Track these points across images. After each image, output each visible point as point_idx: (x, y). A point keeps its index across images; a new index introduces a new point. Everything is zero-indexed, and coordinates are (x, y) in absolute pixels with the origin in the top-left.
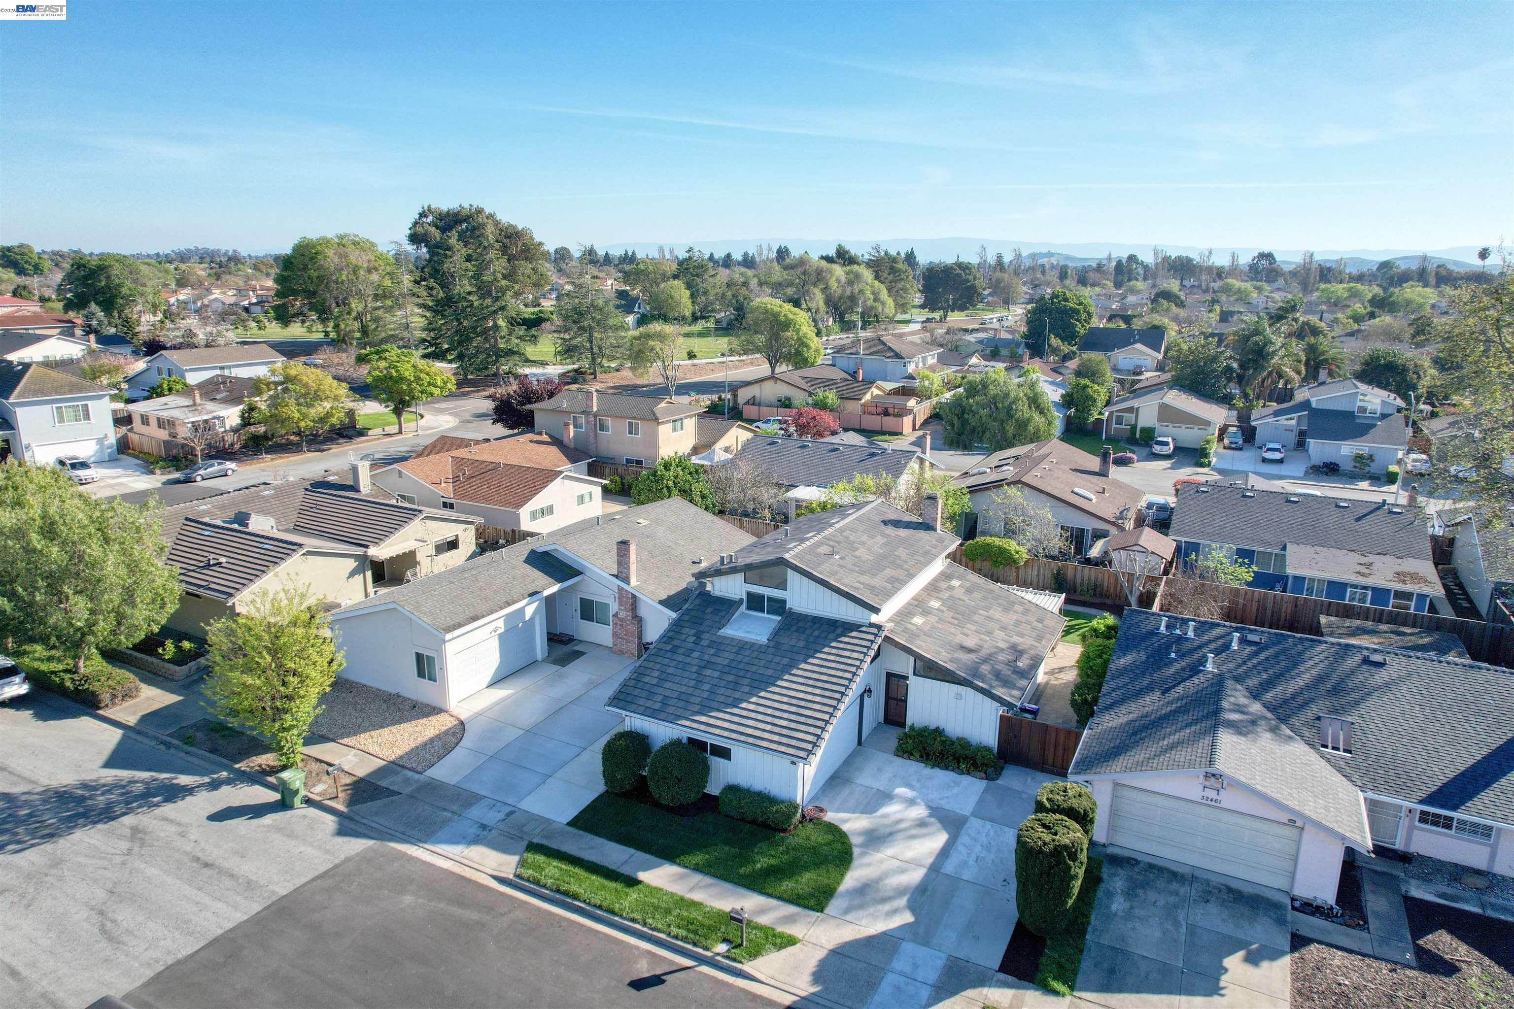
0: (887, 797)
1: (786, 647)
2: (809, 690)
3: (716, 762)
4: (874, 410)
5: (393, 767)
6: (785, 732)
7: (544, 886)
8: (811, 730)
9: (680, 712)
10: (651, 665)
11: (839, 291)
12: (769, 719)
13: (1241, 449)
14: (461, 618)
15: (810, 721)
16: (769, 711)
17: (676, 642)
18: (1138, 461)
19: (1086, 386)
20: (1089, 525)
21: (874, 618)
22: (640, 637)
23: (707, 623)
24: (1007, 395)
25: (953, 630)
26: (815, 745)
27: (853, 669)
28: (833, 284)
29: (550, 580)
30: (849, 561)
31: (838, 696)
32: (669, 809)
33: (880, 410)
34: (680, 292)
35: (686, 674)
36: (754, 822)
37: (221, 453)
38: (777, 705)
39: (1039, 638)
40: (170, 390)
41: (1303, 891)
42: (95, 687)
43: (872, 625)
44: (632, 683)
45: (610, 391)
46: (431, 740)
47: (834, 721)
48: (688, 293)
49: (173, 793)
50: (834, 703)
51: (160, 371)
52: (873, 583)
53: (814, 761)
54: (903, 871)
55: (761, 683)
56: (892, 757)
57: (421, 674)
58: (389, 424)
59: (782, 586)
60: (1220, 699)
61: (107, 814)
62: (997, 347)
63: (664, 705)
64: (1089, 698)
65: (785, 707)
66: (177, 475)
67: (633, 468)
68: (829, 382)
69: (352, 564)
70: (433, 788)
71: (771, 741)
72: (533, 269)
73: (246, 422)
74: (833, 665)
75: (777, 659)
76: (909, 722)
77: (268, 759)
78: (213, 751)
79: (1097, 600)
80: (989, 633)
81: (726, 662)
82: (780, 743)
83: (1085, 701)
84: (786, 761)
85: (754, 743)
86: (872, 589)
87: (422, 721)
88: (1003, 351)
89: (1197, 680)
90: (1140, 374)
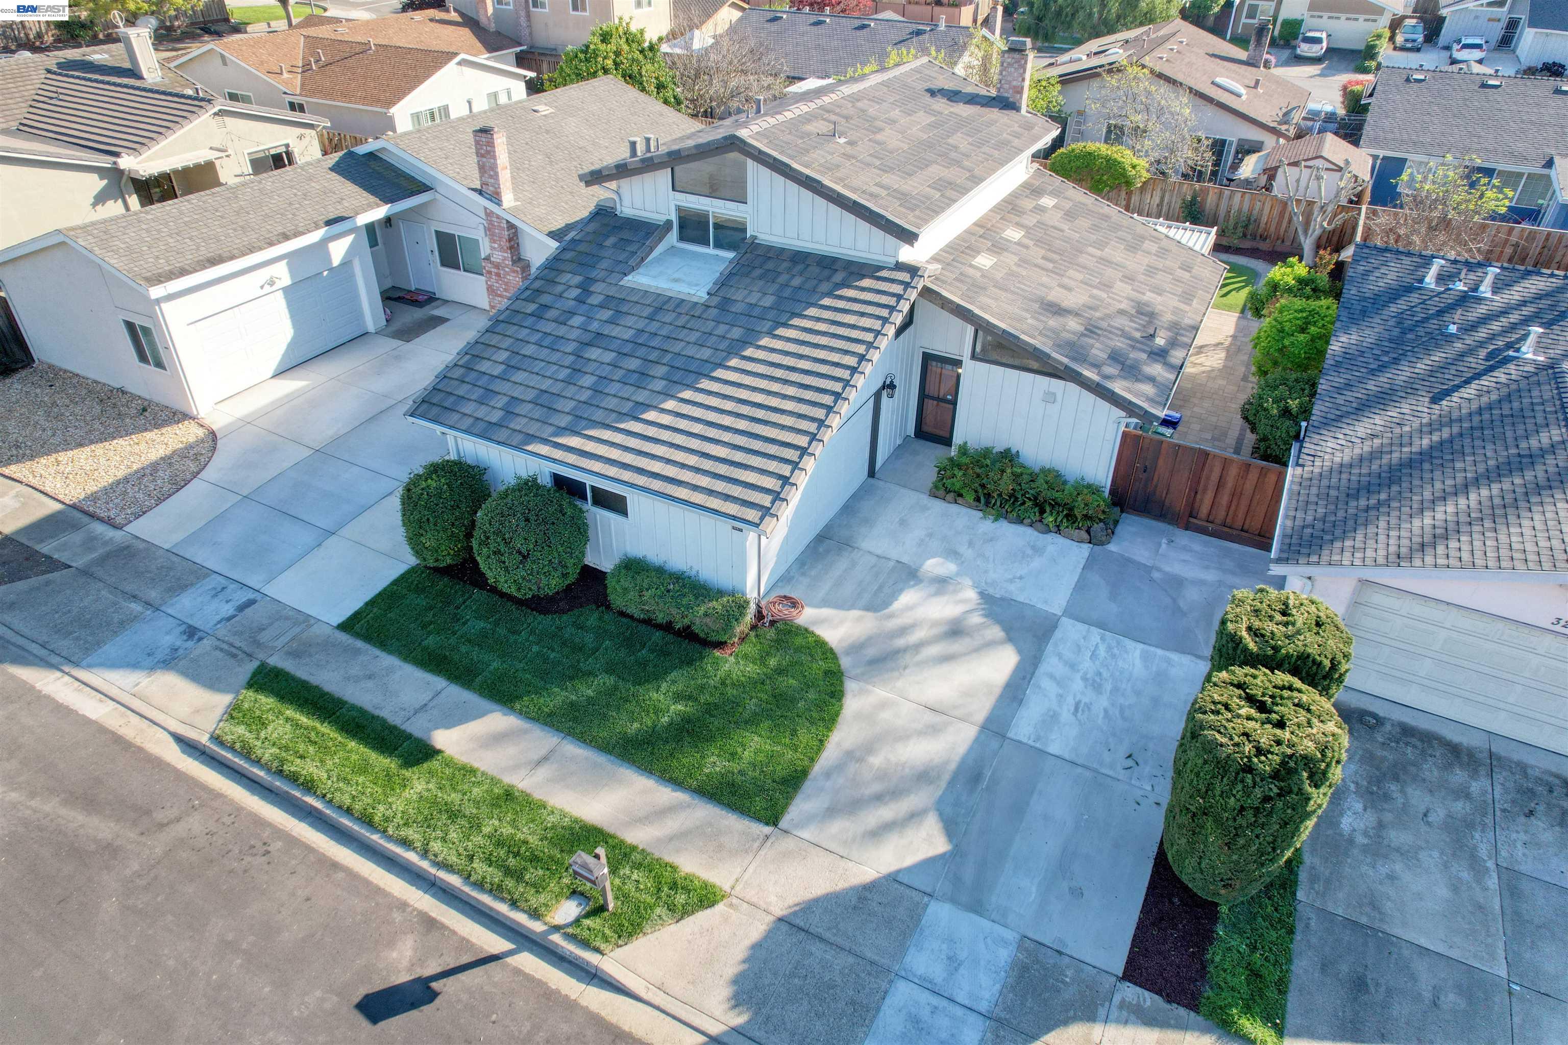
1: (738, 308)
2: (776, 387)
6: (723, 469)
7: (258, 762)
8: (772, 466)
9: (533, 428)
10: (495, 340)
12: (695, 444)
13: (1418, 50)
14: (188, 259)
15: (772, 449)
16: (697, 428)
17: (545, 299)
18: (1275, 66)
20: (1236, 132)
21: (907, 254)
23: (604, 264)
25: (1045, 279)
26: (777, 497)
27: (861, 349)
29: (372, 199)
30: (863, 150)
31: (828, 400)
32: (519, 602)
35: (555, 357)
36: (667, 627)
38: (712, 416)
39: (1187, 297)
43: (899, 267)
44: (458, 373)
46: (154, 467)
47: (817, 449)
50: (820, 413)
52: (905, 188)
53: (778, 527)
54: (933, 730)
55: (688, 373)
56: (925, 500)
59: (739, 194)
63: (509, 413)
64: (1293, 404)
65: (727, 421)
69: (96, 183)
71: (695, 488)
74: (823, 341)
75: (721, 329)
76: (958, 438)
79: (1247, 244)
80: (1107, 286)
81: (628, 334)
82: (711, 492)
83: (1286, 411)
85: (665, 490)
86: (903, 198)
87: (148, 435)
89: (1502, 376)
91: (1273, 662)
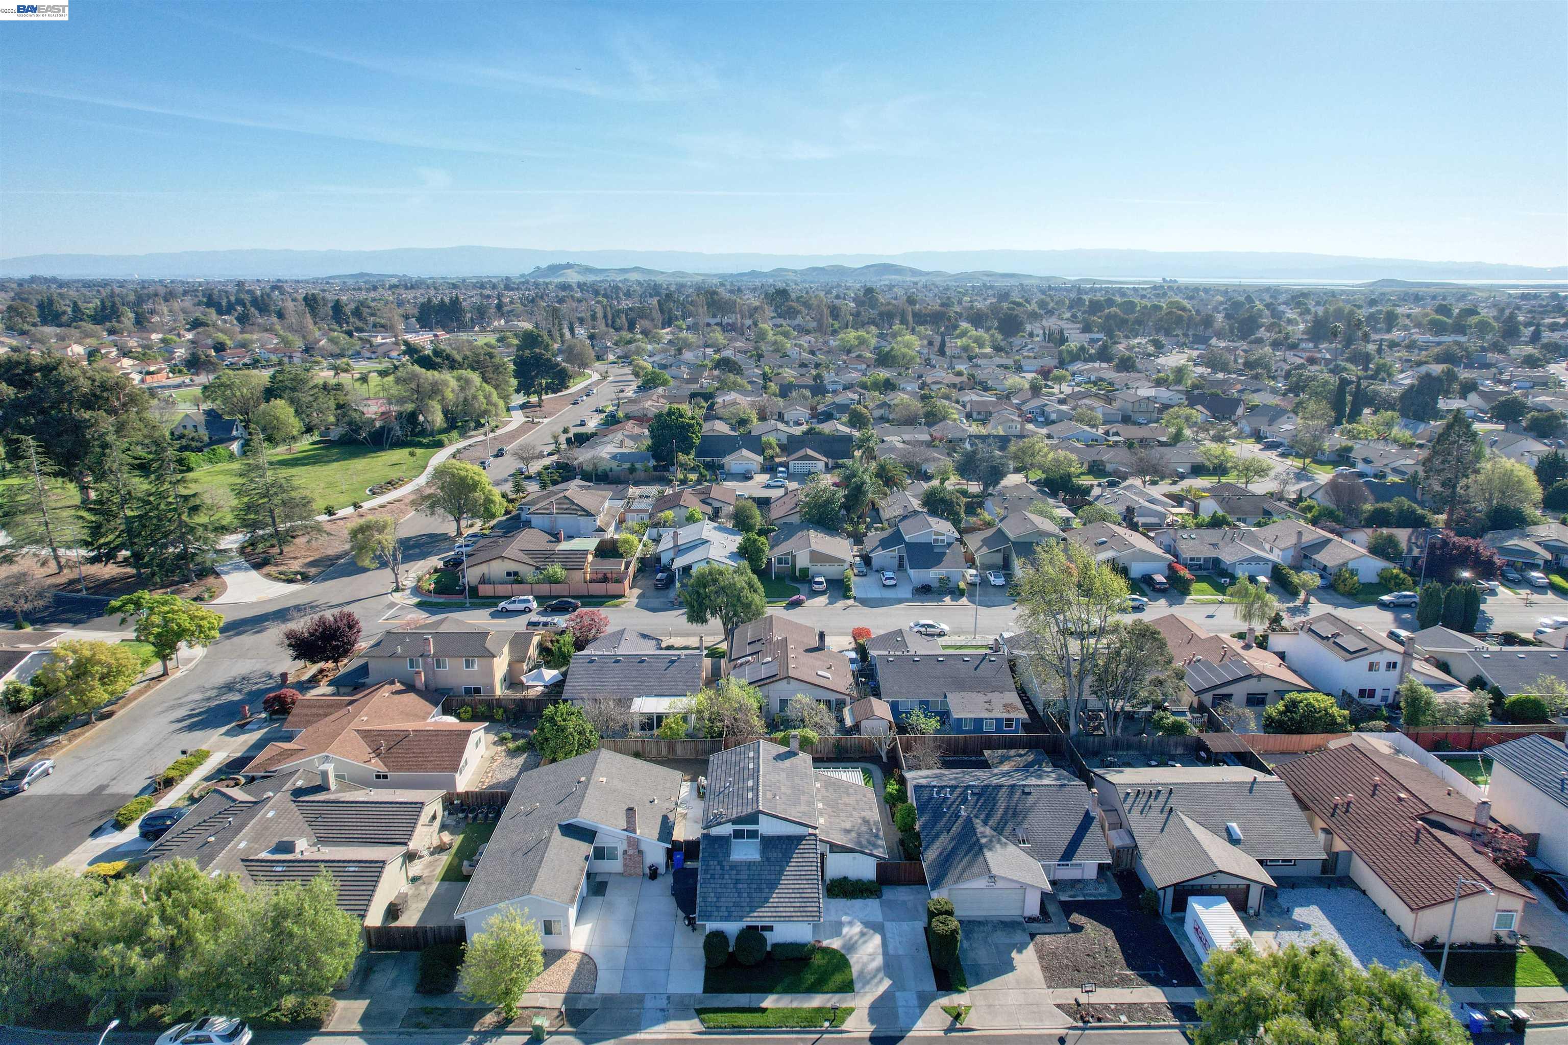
0: (840, 924)
1: (772, 859)
2: (800, 882)
3: (767, 934)
4: (595, 577)
5: (572, 997)
6: (801, 909)
7: (723, 1029)
8: (813, 904)
9: (740, 914)
10: (706, 890)
11: (453, 400)
12: (788, 905)
13: (868, 575)
14: (570, 891)
15: (810, 900)
16: (786, 900)
17: (711, 872)
18: (807, 599)
19: (751, 541)
21: (811, 831)
22: (644, 863)
23: (722, 852)
25: (837, 819)
26: (819, 912)
27: (816, 864)
28: (450, 395)
29: (587, 845)
30: (783, 799)
31: (816, 881)
32: (753, 967)
33: (600, 576)
34: (284, 411)
35: (729, 890)
36: (794, 959)
37: (14, 752)
38: (787, 896)
39: (871, 809)
41: (1028, 913)
42: (313, 1014)
43: (810, 835)
44: (703, 904)
45: (314, 570)
46: (578, 972)
48: (292, 410)
50: (816, 886)
52: (803, 810)
54: (873, 960)
55: (773, 885)
56: (828, 900)
57: (548, 932)
58: (151, 666)
59: (758, 824)
60: (974, 832)
62: (632, 465)
63: (729, 912)
65: (793, 895)
68: (548, 554)
70: (609, 999)
71: (798, 916)
73: (15, 706)
74: (804, 864)
75: (772, 868)
76: (828, 877)
77: (491, 1018)
78: (445, 1026)
79: (860, 755)
80: (851, 816)
81: (746, 877)
82: (802, 916)
84: (806, 924)
85: (788, 919)
86: (804, 818)
87: (561, 961)
88: (637, 466)
89: (959, 822)
90: (751, 478)
91: (941, 913)
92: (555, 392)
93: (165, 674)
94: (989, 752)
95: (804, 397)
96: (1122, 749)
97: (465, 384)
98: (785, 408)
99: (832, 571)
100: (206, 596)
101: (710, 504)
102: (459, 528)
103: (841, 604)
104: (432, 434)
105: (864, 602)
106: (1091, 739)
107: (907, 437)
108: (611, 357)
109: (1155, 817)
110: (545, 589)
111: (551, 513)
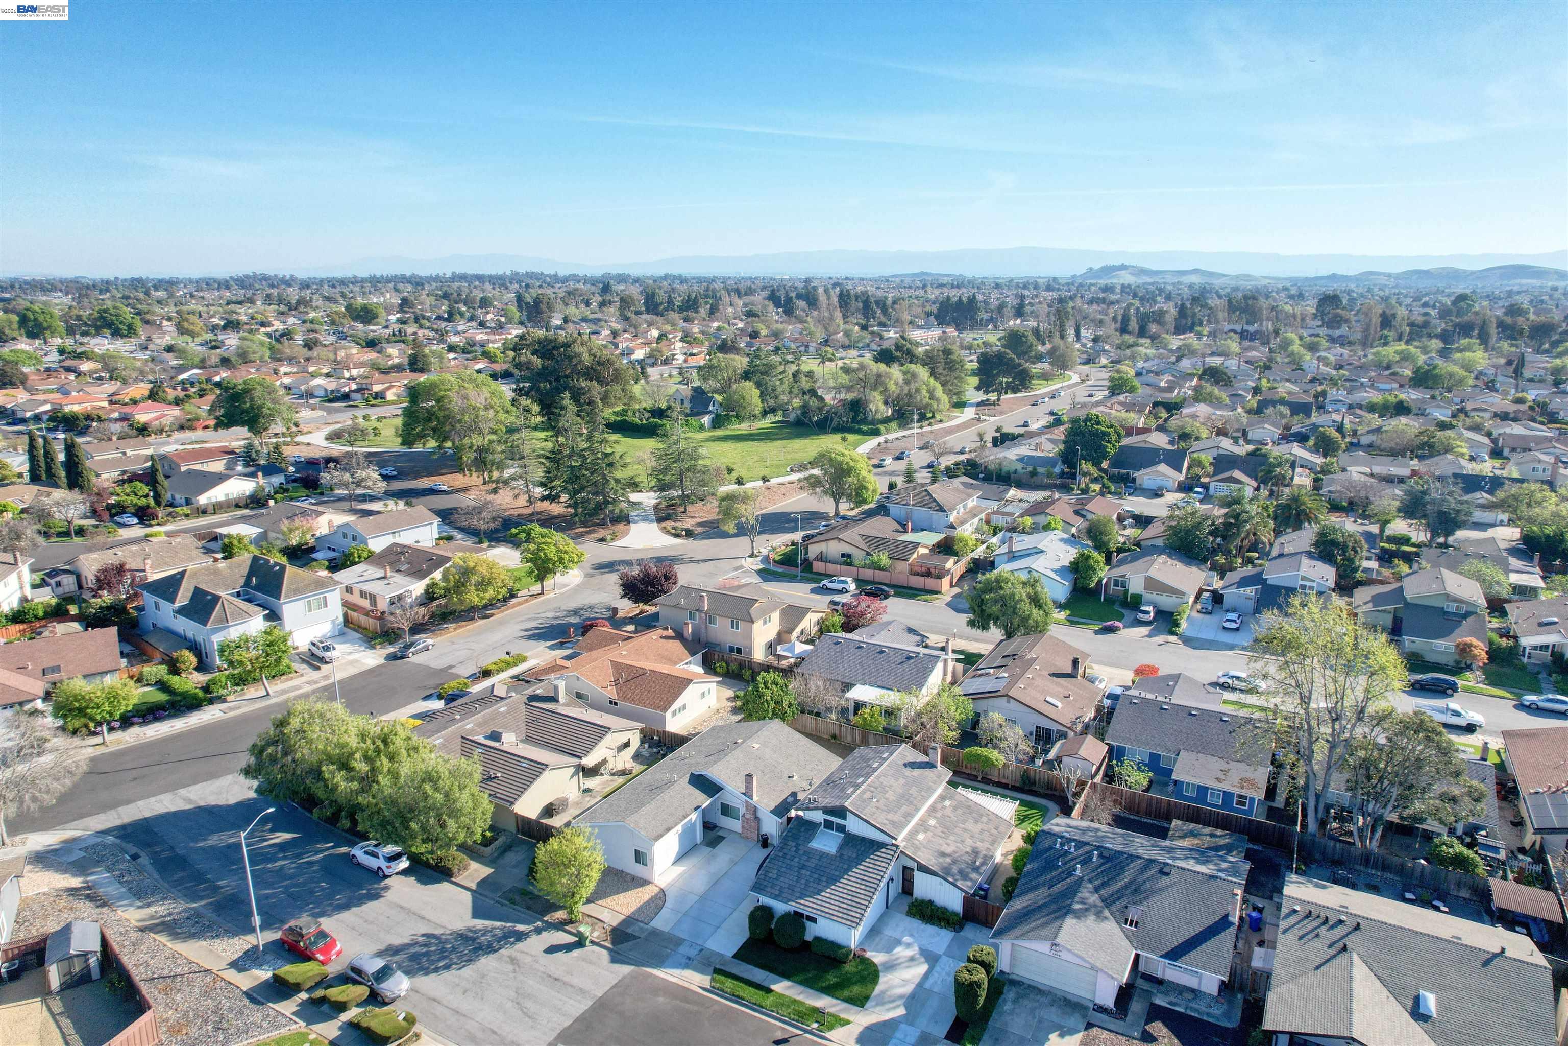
0: (898, 942)
1: (846, 857)
2: (858, 886)
3: (809, 924)
4: (919, 569)
5: (629, 920)
6: (844, 911)
7: (725, 993)
8: (858, 911)
9: (789, 897)
11: (897, 392)
12: (836, 903)
13: (1210, 613)
14: (661, 833)
15: (858, 905)
16: (836, 898)
18: (1124, 627)
19: (1089, 557)
21: (895, 842)
22: (759, 830)
23: (802, 838)
24: (1013, 595)
25: (941, 842)
26: (860, 920)
28: (892, 387)
29: (708, 797)
30: (882, 801)
31: (873, 890)
32: (785, 950)
33: (923, 570)
34: (750, 392)
35: (792, 873)
36: (829, 957)
37: (417, 628)
38: (840, 894)
39: (993, 842)
40: (360, 557)
41: (1097, 1000)
42: (449, 864)
43: (893, 845)
44: (762, 877)
45: (700, 529)
46: (648, 902)
47: (871, 905)
48: (758, 392)
49: (520, 936)
50: (871, 894)
51: (345, 536)
52: (895, 818)
53: (860, 928)
54: (903, 986)
55: (832, 880)
56: (904, 917)
57: (638, 860)
58: (532, 585)
59: (845, 818)
60: (1075, 895)
61: (489, 949)
62: (1035, 469)
63: (781, 891)
65: (845, 896)
66: (391, 649)
67: (735, 655)
68: (881, 542)
69: (572, 770)
70: (655, 933)
71: (837, 916)
72: (623, 390)
73: (430, 596)
74: (871, 870)
75: (841, 865)
76: (915, 895)
77: (561, 915)
78: (528, 908)
80: (963, 841)
81: (813, 865)
82: (841, 918)
83: (1008, 891)
84: (846, 928)
85: (829, 917)
86: (893, 823)
87: (640, 889)
88: (1041, 470)
89: (1069, 880)
90: (1162, 495)
92: (1015, 391)
93: (542, 593)
94: (1179, 822)
95: (1283, 416)
96: (1376, 868)
97: (911, 377)
98: (1250, 424)
99: (1166, 601)
100: (609, 538)
101: (1083, 516)
102: (837, 509)
103: (1161, 639)
104: (873, 423)
105: (1188, 641)
106: (1332, 843)
107: (1377, 469)
108: (1104, 361)
109: (1319, 948)
110: (868, 574)
111: (908, 504)
